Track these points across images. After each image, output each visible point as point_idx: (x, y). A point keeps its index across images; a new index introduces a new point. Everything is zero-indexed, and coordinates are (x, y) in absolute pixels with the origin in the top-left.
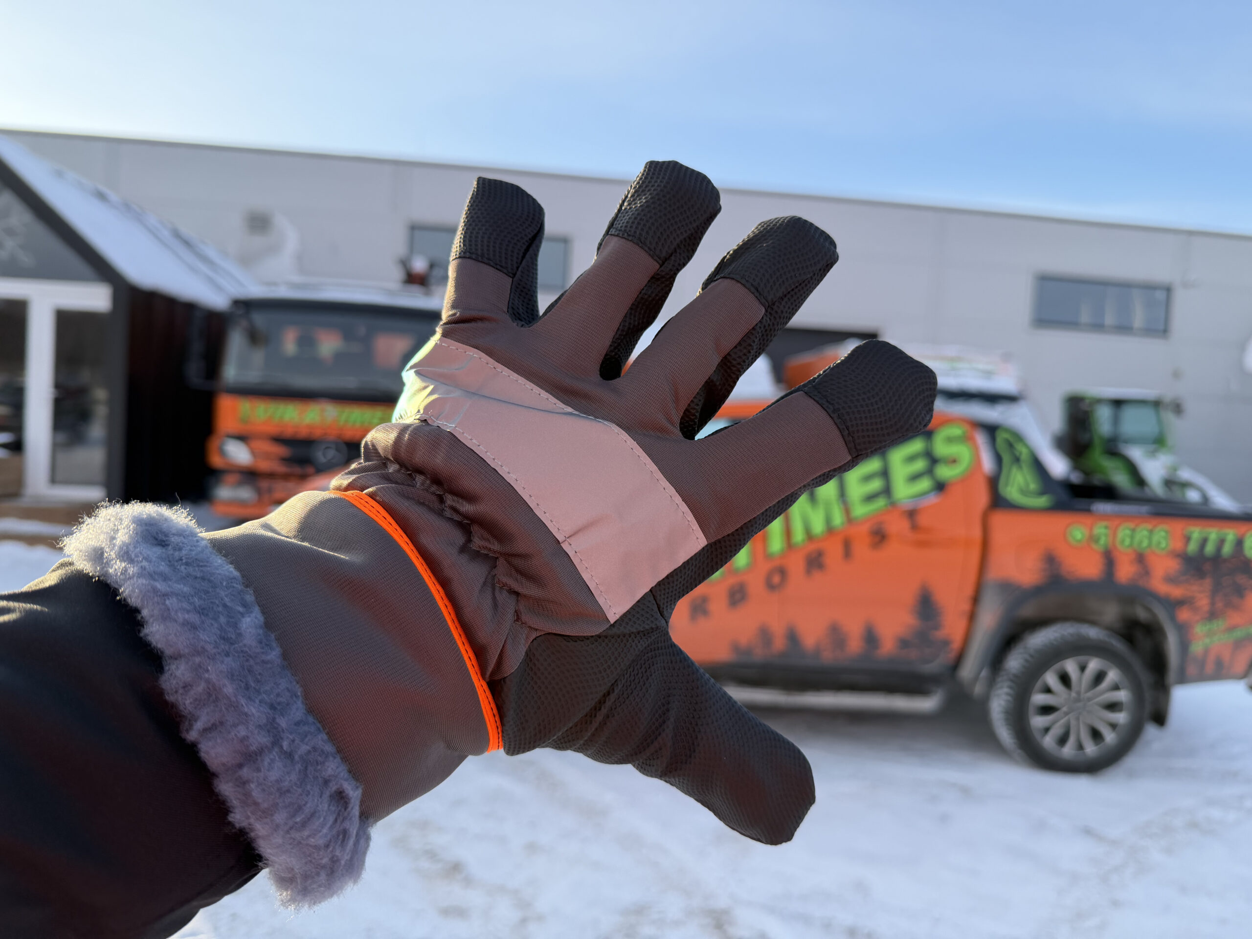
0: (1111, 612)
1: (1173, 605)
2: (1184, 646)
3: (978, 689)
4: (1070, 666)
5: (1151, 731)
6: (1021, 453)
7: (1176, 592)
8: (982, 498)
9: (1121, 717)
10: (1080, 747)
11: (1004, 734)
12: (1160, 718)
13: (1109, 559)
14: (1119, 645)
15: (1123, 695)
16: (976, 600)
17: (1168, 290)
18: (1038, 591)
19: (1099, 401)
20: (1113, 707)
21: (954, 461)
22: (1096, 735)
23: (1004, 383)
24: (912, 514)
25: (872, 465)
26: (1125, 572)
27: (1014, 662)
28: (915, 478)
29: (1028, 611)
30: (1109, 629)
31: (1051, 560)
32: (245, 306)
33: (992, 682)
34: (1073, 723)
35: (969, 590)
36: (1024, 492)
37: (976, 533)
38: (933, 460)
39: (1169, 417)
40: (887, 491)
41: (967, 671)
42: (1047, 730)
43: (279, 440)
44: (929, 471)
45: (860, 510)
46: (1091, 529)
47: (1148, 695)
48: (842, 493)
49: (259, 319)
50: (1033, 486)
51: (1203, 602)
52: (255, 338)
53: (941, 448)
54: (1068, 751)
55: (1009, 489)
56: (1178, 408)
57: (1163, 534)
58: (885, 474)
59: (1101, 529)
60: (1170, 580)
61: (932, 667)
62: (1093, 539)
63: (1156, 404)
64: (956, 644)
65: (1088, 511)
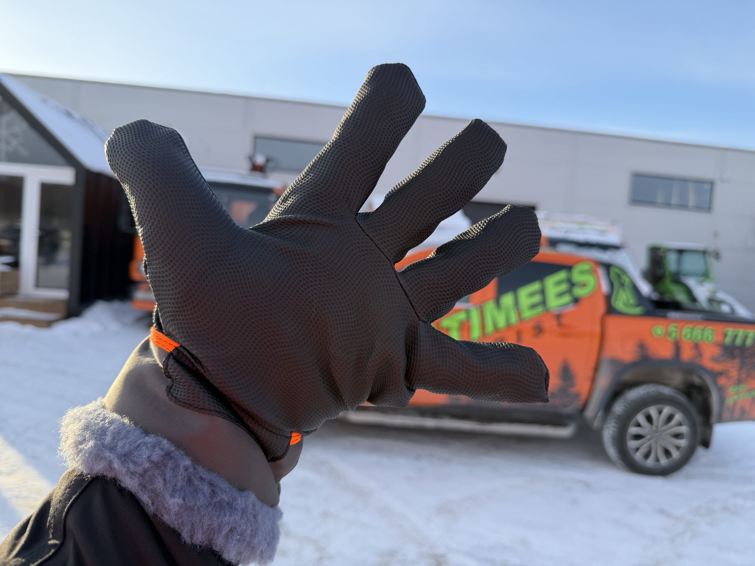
0: (678, 379)
1: (716, 375)
2: (722, 400)
3: (596, 424)
4: (653, 411)
5: (700, 451)
6: (625, 281)
7: (718, 367)
8: (601, 308)
9: (683, 443)
10: (658, 460)
11: (612, 451)
12: (706, 443)
13: (677, 346)
14: (682, 399)
15: (684, 429)
16: (596, 369)
17: (712, 183)
18: (634, 365)
19: (669, 250)
20: (678, 436)
21: (584, 285)
22: (667, 453)
23: (612, 238)
24: (558, 317)
25: (535, 286)
26: (687, 354)
27: (619, 408)
28: (560, 295)
29: (628, 377)
30: (675, 388)
31: (642, 346)
33: (604, 420)
34: (653, 445)
35: (592, 364)
36: (626, 305)
37: (597, 329)
38: (572, 284)
39: (712, 261)
40: (544, 302)
41: (590, 413)
42: (637, 449)
44: (570, 291)
45: (527, 314)
46: (667, 327)
47: (699, 429)
48: (517, 303)
50: (632, 301)
51: (734, 373)
53: (577, 277)
54: (650, 462)
55: (617, 302)
56: (717, 255)
57: (710, 332)
58: (543, 292)
59: (672, 328)
60: (714, 360)
61: (569, 410)
62: (668, 334)
63: (704, 253)
64: (583, 397)
65: (665, 317)
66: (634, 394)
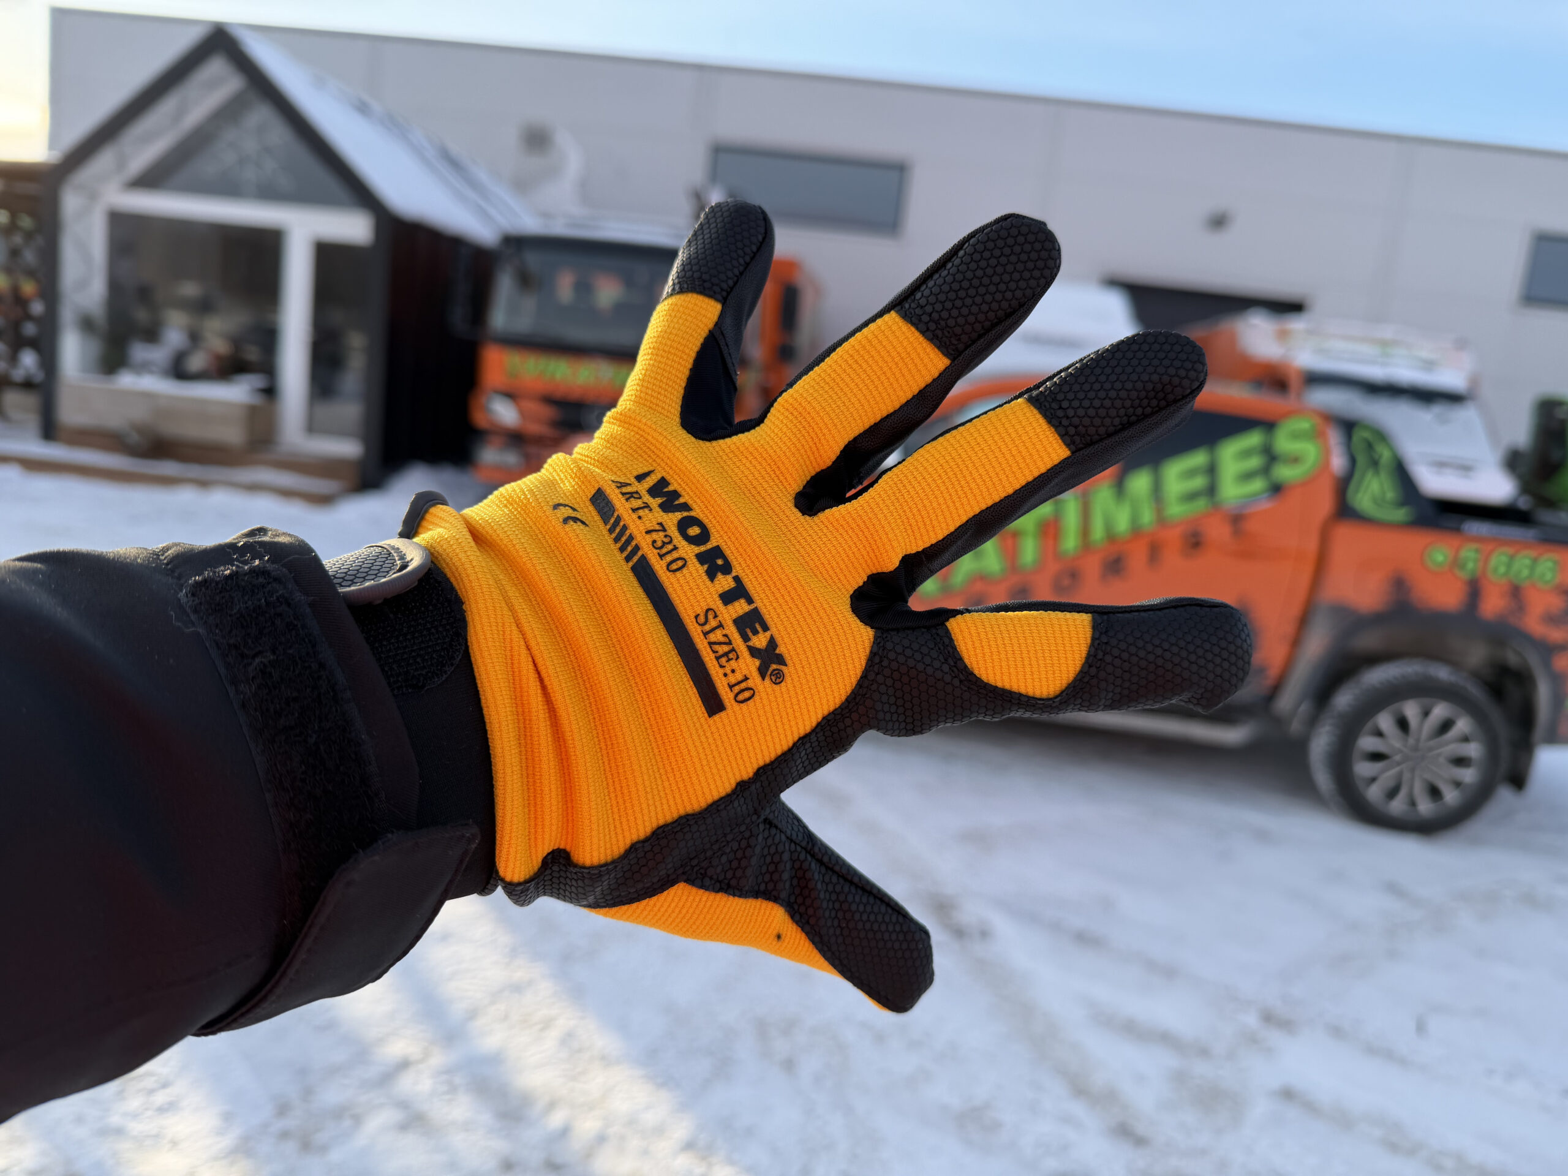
0: (1477, 654)
1: (1548, 650)
2: (1559, 701)
3: (1296, 727)
4: (1411, 710)
5: (1505, 795)
6: (1380, 456)
7: (1555, 635)
8: (1325, 504)
9: (1469, 775)
10: (1413, 803)
11: (1323, 778)
12: (1518, 780)
13: (1474, 590)
14: (1475, 691)
15: (1474, 750)
16: (1304, 621)
18: (1378, 619)
20: (1461, 761)
21: (1295, 460)
22: (1435, 792)
24: (1237, 520)
25: (1198, 459)
26: (1492, 605)
27: (1344, 699)
28: (1247, 476)
29: (1368, 641)
30: (1476, 675)
31: (1399, 584)
32: (516, 243)
33: (1313, 721)
34: (1406, 776)
35: (1295, 610)
36: (1378, 502)
37: (1312, 545)
38: (1271, 457)
40: (1211, 490)
41: (1285, 702)
42: (1373, 780)
43: (549, 400)
44: (1265, 470)
45: (1176, 510)
46: (1457, 551)
47: (1505, 753)
48: (1157, 490)
49: (533, 260)
50: (1390, 495)
52: (525, 281)
53: (1283, 443)
54: (1397, 806)
55: (1360, 495)
57: (1550, 564)
58: (1212, 470)
59: (1470, 554)
60: (1552, 619)
62: (1456, 563)
64: (1273, 672)
65: (1457, 530)
66: (1377, 676)
